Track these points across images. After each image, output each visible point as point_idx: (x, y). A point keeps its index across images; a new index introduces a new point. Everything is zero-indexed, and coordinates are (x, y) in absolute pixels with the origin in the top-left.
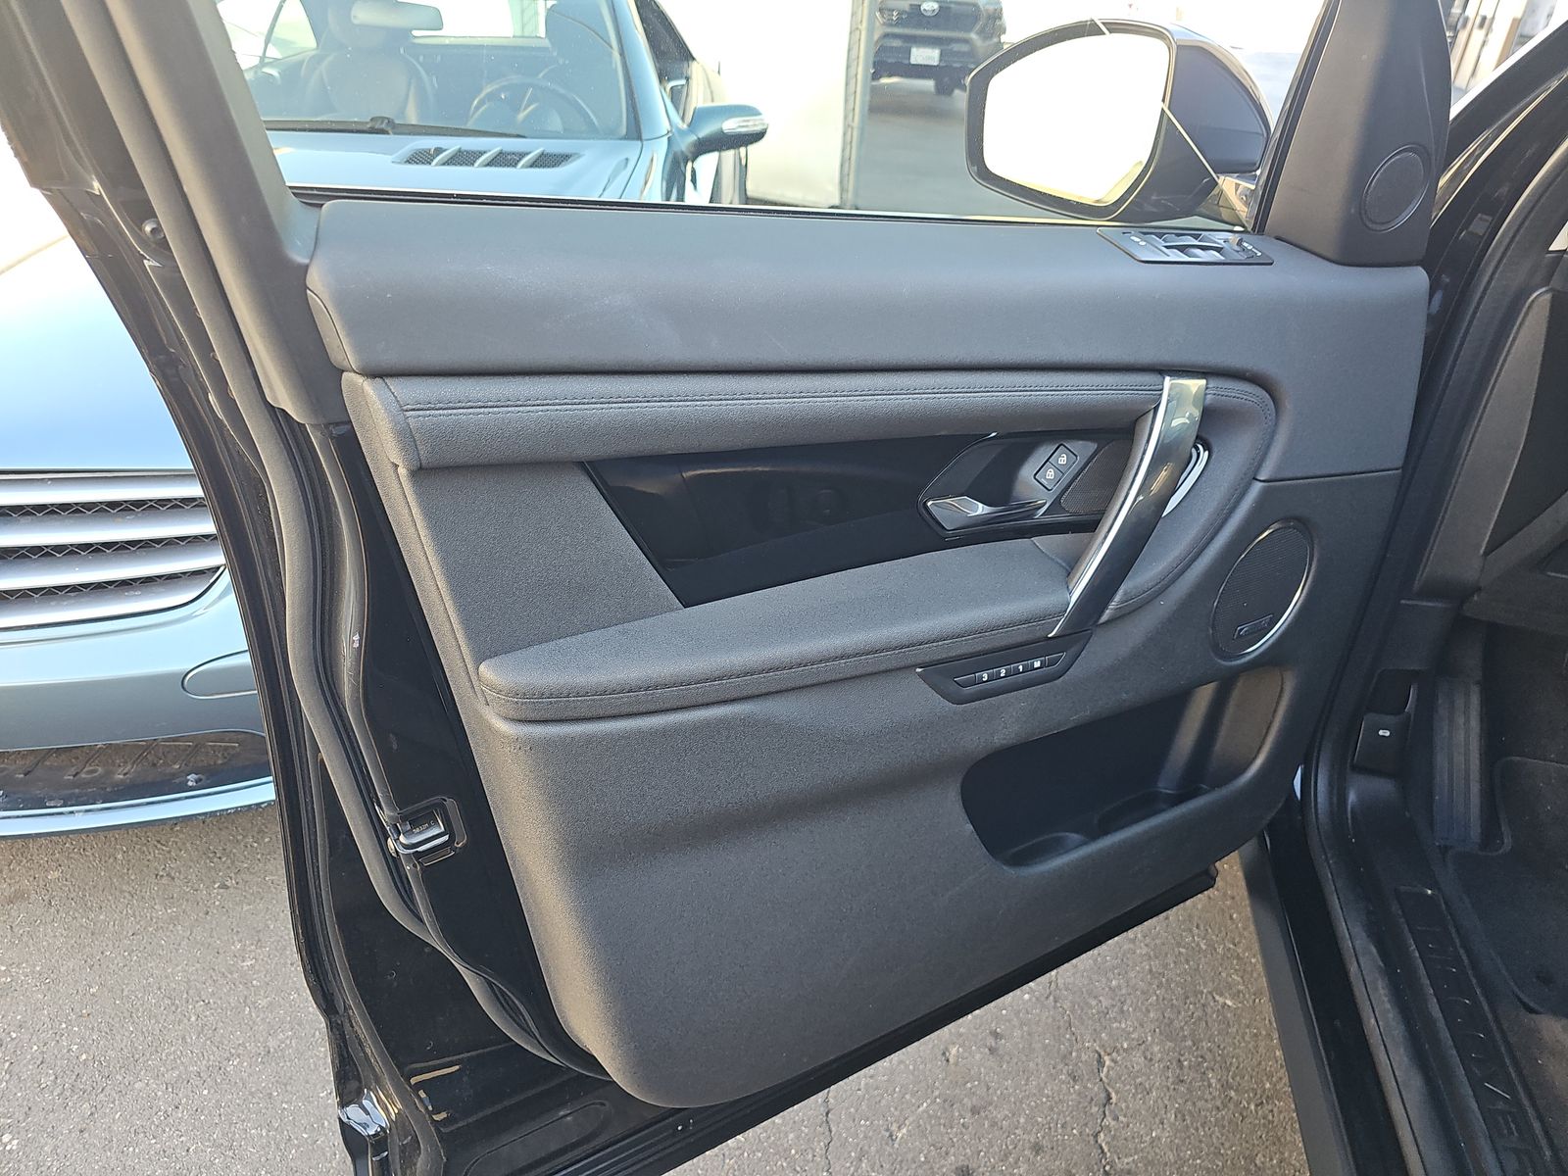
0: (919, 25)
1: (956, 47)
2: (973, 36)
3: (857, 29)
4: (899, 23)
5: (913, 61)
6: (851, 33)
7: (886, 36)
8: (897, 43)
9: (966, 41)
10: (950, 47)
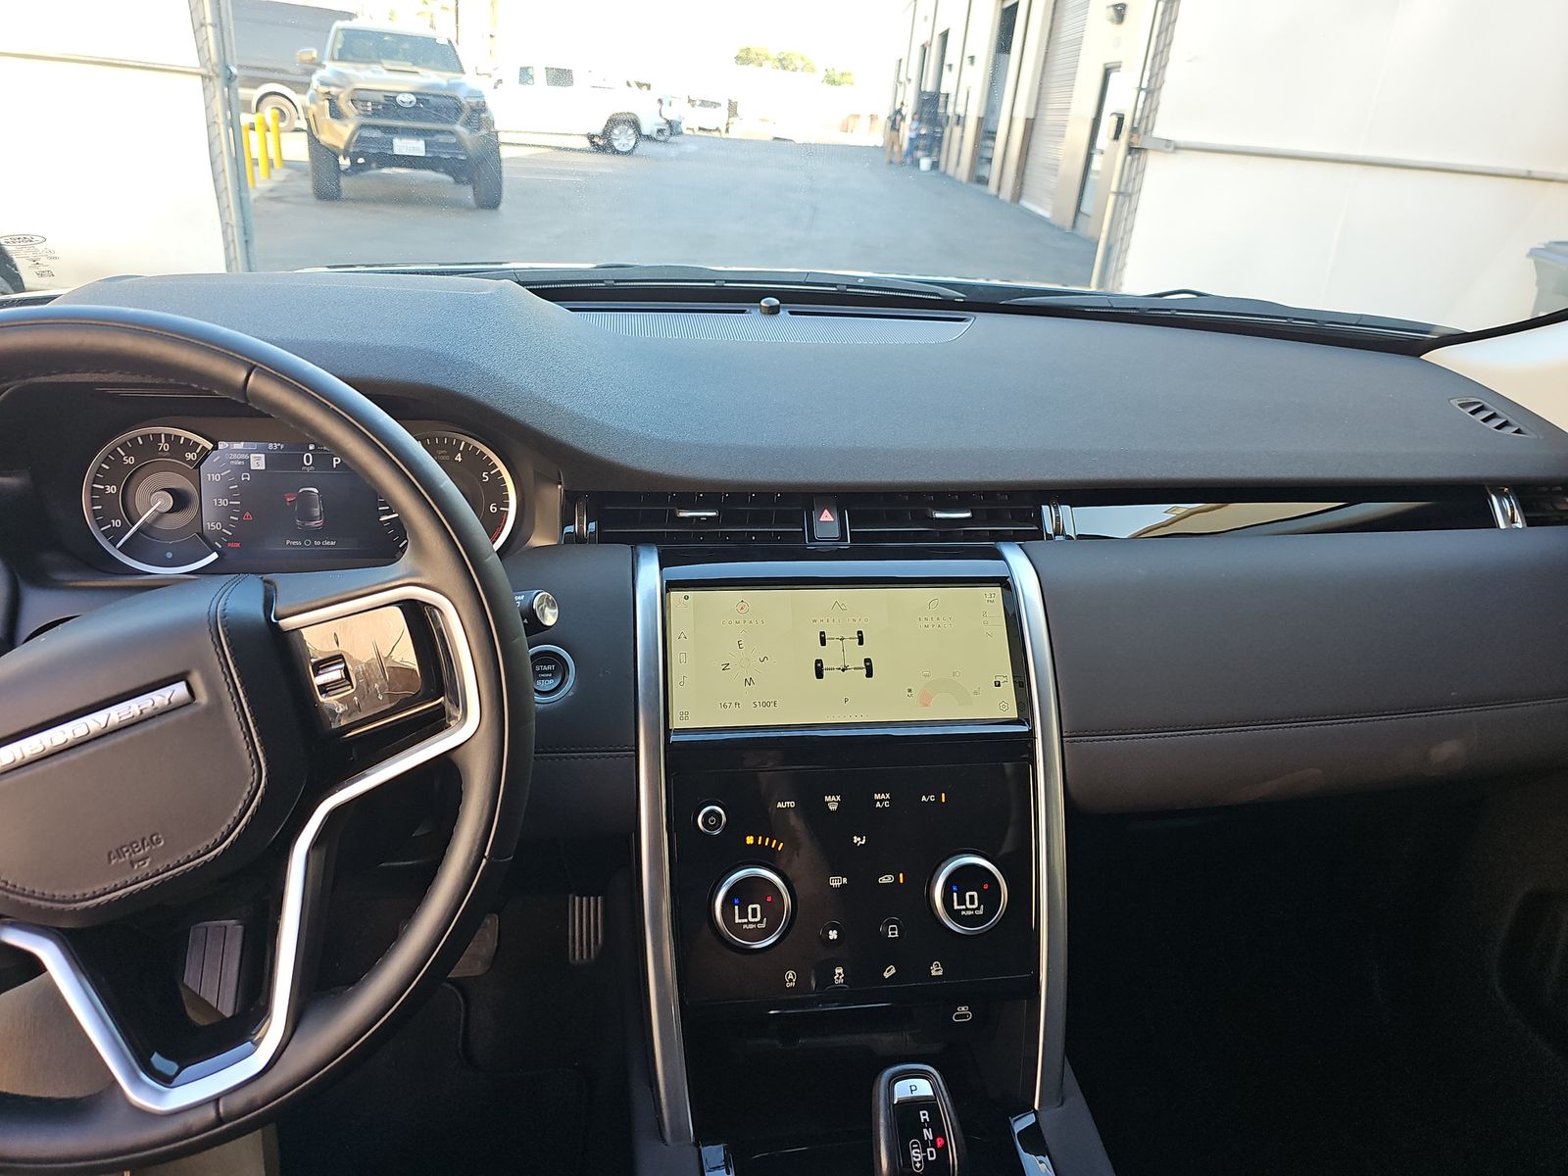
0: (398, 117)
1: (441, 139)
2: (459, 128)
3: (215, 122)
4: (375, 113)
5: (397, 151)
6: (208, 127)
7: (363, 126)
8: (376, 134)
9: (451, 133)
10: (433, 139)
